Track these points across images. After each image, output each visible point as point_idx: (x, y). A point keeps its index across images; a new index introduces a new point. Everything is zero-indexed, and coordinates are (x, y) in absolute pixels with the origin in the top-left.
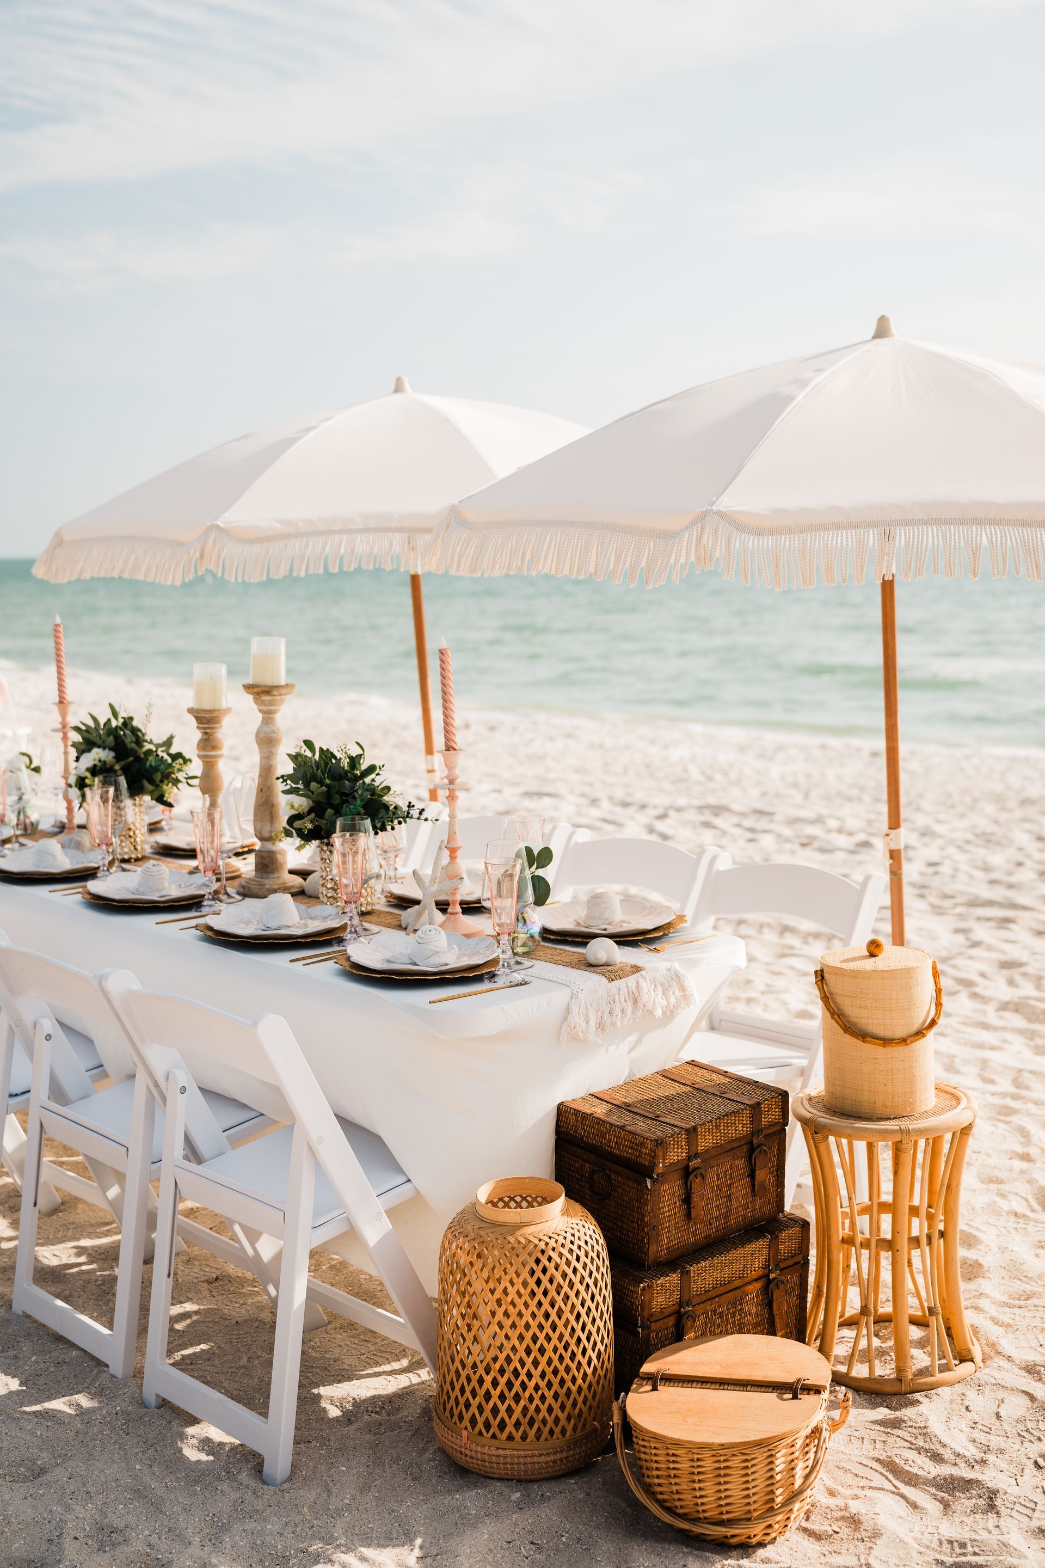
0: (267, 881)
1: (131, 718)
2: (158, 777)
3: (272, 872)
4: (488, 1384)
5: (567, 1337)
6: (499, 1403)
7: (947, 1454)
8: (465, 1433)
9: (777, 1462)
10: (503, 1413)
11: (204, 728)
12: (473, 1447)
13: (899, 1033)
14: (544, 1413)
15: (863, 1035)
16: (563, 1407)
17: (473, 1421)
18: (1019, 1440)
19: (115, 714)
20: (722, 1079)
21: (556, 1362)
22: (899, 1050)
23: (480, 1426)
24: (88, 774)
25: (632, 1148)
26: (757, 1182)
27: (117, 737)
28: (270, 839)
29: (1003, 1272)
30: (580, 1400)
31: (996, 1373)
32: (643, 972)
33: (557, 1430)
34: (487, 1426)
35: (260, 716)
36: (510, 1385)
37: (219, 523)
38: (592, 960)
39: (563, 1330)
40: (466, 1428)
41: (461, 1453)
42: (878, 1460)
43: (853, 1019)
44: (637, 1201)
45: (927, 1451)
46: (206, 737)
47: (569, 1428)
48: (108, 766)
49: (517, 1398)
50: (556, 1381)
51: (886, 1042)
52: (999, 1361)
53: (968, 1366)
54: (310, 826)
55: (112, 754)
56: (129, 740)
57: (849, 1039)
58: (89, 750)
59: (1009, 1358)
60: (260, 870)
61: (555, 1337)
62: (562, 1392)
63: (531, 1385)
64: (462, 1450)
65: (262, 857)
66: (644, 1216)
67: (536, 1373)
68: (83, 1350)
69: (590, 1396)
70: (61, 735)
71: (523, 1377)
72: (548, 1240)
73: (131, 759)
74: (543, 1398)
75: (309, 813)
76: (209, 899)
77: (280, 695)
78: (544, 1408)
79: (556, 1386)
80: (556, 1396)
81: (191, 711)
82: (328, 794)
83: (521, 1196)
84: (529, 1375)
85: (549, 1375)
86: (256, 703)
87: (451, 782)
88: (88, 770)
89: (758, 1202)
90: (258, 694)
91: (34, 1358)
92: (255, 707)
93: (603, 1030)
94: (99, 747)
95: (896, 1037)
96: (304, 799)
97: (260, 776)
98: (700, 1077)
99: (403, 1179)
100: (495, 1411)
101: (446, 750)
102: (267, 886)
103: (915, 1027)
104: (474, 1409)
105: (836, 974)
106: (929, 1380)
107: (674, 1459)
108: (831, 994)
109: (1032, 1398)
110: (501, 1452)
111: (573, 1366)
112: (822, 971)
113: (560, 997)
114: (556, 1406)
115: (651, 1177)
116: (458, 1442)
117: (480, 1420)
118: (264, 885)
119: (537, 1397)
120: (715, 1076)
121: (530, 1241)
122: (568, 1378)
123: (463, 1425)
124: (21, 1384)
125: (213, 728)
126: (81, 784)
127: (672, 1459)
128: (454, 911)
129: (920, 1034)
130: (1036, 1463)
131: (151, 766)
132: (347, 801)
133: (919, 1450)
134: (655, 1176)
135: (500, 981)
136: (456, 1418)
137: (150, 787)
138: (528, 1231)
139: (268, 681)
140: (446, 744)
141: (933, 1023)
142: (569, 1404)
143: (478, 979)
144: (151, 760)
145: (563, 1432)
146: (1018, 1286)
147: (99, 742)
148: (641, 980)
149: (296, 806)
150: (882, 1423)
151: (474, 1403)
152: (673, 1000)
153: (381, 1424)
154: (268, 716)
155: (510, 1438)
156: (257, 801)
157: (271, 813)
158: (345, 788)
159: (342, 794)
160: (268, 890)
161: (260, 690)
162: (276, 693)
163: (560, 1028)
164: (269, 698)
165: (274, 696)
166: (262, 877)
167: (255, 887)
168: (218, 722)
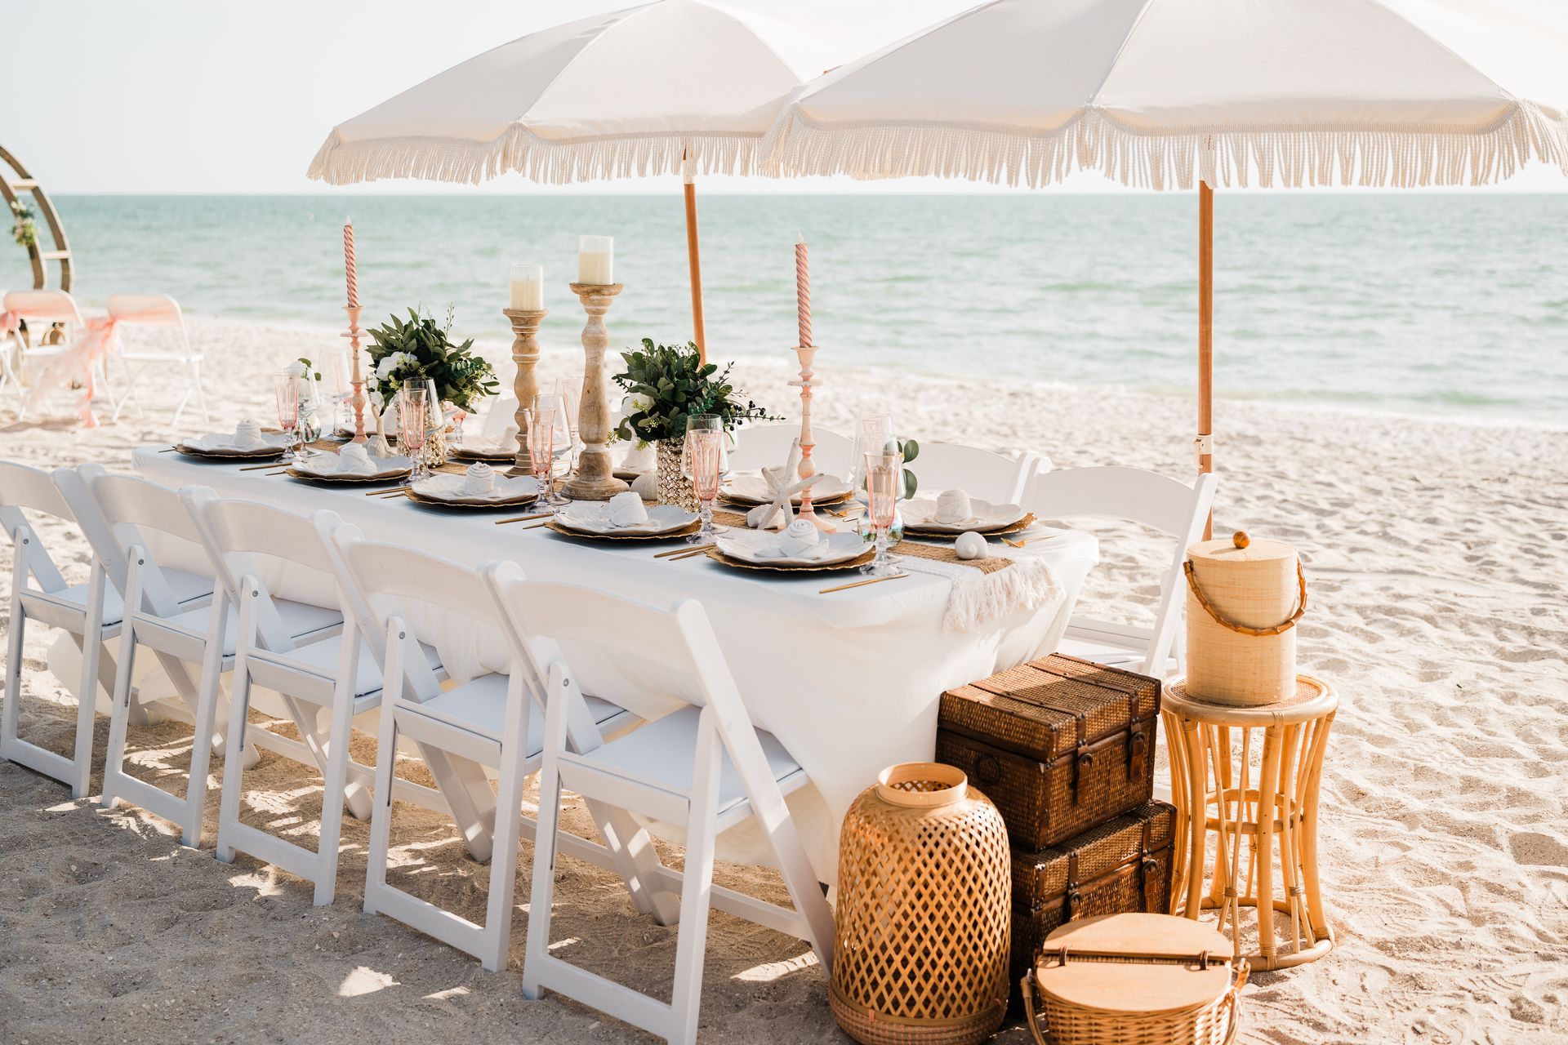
0: (592, 484)
1: (432, 322)
2: (461, 382)
3: (599, 475)
4: (897, 964)
5: (976, 916)
6: (908, 982)
7: (1330, 1024)
8: (871, 1013)
9: (1197, 1028)
10: (912, 991)
11: (522, 330)
12: (881, 1025)
13: (1269, 622)
14: (952, 990)
15: (1235, 625)
16: (970, 985)
17: (881, 1001)
18: (1388, 1010)
20: (1091, 670)
21: (965, 941)
22: (1270, 639)
23: (888, 1004)
24: (392, 378)
25: (1024, 734)
26: (1132, 768)
27: (419, 341)
28: (598, 441)
29: (1331, 859)
30: (986, 977)
31: (1350, 950)
32: (1014, 565)
33: (965, 1007)
34: (896, 1004)
35: (586, 317)
36: (920, 964)
37: (521, 121)
38: (962, 554)
39: (972, 909)
40: (873, 1008)
41: (867, 1032)
42: (1262, 1031)
43: (1225, 610)
44: (1029, 785)
45: (1308, 1021)
46: (523, 338)
47: (975, 1005)
48: (413, 370)
49: (927, 976)
50: (964, 959)
51: (1257, 631)
52: (1350, 939)
53: (1324, 946)
54: (654, 425)
55: (415, 358)
56: (432, 343)
57: (1220, 628)
58: (389, 354)
59: (1360, 936)
60: (584, 473)
61: (965, 916)
62: (970, 970)
63: (941, 963)
64: (869, 1029)
65: (588, 459)
66: (1035, 800)
67: (946, 952)
68: (449, 946)
69: (994, 974)
70: (351, 340)
71: (933, 955)
72: (958, 822)
73: (437, 362)
74: (952, 976)
75: (651, 412)
76: (541, 501)
77: (609, 295)
78: (952, 985)
79: (964, 964)
80: (964, 974)
81: (506, 312)
82: (674, 392)
83: (911, 782)
84: (940, 955)
85: (959, 954)
86: (584, 302)
87: (806, 379)
88: (391, 373)
89: (1133, 788)
90: (586, 293)
91: (400, 955)
92: (582, 307)
93: (981, 621)
94: (400, 351)
95: (1266, 626)
96: (647, 397)
97: (586, 377)
98: (1070, 668)
99: (796, 768)
100: (904, 989)
101: (801, 347)
102: (594, 490)
103: (1283, 617)
104: (882, 988)
105: (1208, 565)
106: (1292, 957)
107: (1097, 1028)
108: (1200, 585)
109: (1391, 972)
110: (910, 1029)
111: (981, 944)
112: (1191, 562)
113: (941, 588)
114: (964, 983)
115: (1045, 762)
116: (864, 1021)
117: (888, 1000)
118: (588, 488)
119: (946, 974)
120: (1083, 666)
121: (940, 823)
122: (975, 956)
123: (869, 1005)
124: (394, 980)
125: (531, 330)
126: (386, 389)
127: (1094, 1028)
128: (807, 509)
129: (1288, 622)
130: (1414, 1029)
131: (456, 369)
132: (692, 399)
133: (1300, 1020)
134: (1048, 760)
135: (878, 574)
136: (861, 998)
137: (454, 392)
138: (938, 813)
139: (596, 280)
140: (801, 340)
141: (1300, 612)
142: (976, 981)
143: (856, 572)
144: (456, 364)
145: (970, 1008)
146: (1347, 872)
147: (401, 345)
148: (1013, 573)
149: (640, 404)
150: (1257, 997)
151: (882, 983)
152: (1042, 593)
153: (771, 1008)
154: (595, 315)
155: (919, 1015)
156: (582, 403)
157: (599, 415)
158: (689, 386)
159: (687, 393)
160: (596, 492)
161: (590, 289)
162: (606, 292)
163: (943, 619)
164: (598, 297)
165: (603, 295)
166: (588, 480)
167: (582, 489)
168: (534, 325)
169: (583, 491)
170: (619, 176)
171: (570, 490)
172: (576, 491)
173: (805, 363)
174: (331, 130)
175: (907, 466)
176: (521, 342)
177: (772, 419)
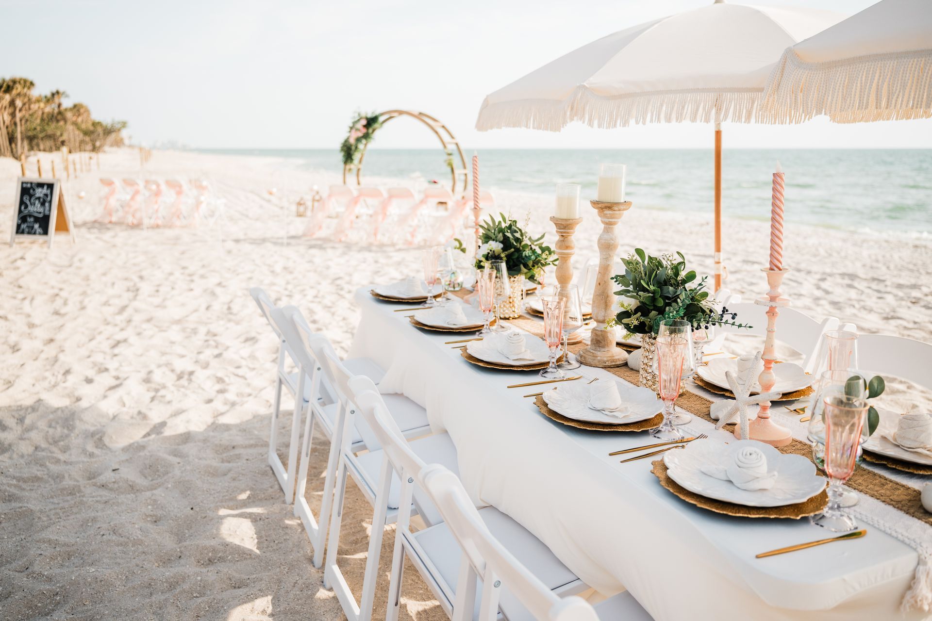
0: (599, 353)
1: (515, 222)
2: (530, 263)
3: (603, 347)
11: (561, 232)
19: (504, 219)
24: (483, 259)
27: (505, 235)
28: (604, 323)
35: (602, 226)
37: (585, 84)
46: (562, 239)
48: (496, 254)
54: (636, 323)
55: (501, 246)
58: (487, 242)
60: (594, 344)
65: (597, 335)
70: (474, 230)
73: (513, 250)
75: (636, 311)
76: (552, 367)
77: (619, 210)
81: (553, 219)
82: (654, 299)
86: (600, 216)
87: (773, 300)
88: (483, 256)
90: (602, 208)
92: (599, 219)
94: (494, 240)
96: (633, 299)
97: (599, 272)
101: (771, 269)
102: (599, 358)
118: (597, 357)
125: (568, 233)
126: (478, 265)
128: (764, 415)
131: (526, 256)
132: (669, 305)
137: (524, 270)
139: (609, 198)
140: (771, 262)
144: (527, 252)
147: (493, 237)
149: (625, 305)
154: (609, 226)
156: (595, 292)
157: (606, 302)
158: (669, 292)
159: (666, 298)
160: (599, 361)
161: (603, 205)
162: (616, 208)
163: (902, 597)
164: (610, 212)
165: (614, 210)
166: (595, 350)
167: (589, 357)
168: (572, 228)
169: (589, 359)
170: (651, 121)
171: (581, 356)
172: (585, 358)
173: (773, 285)
174: (485, 97)
175: (872, 402)
176: (561, 241)
177: (740, 326)
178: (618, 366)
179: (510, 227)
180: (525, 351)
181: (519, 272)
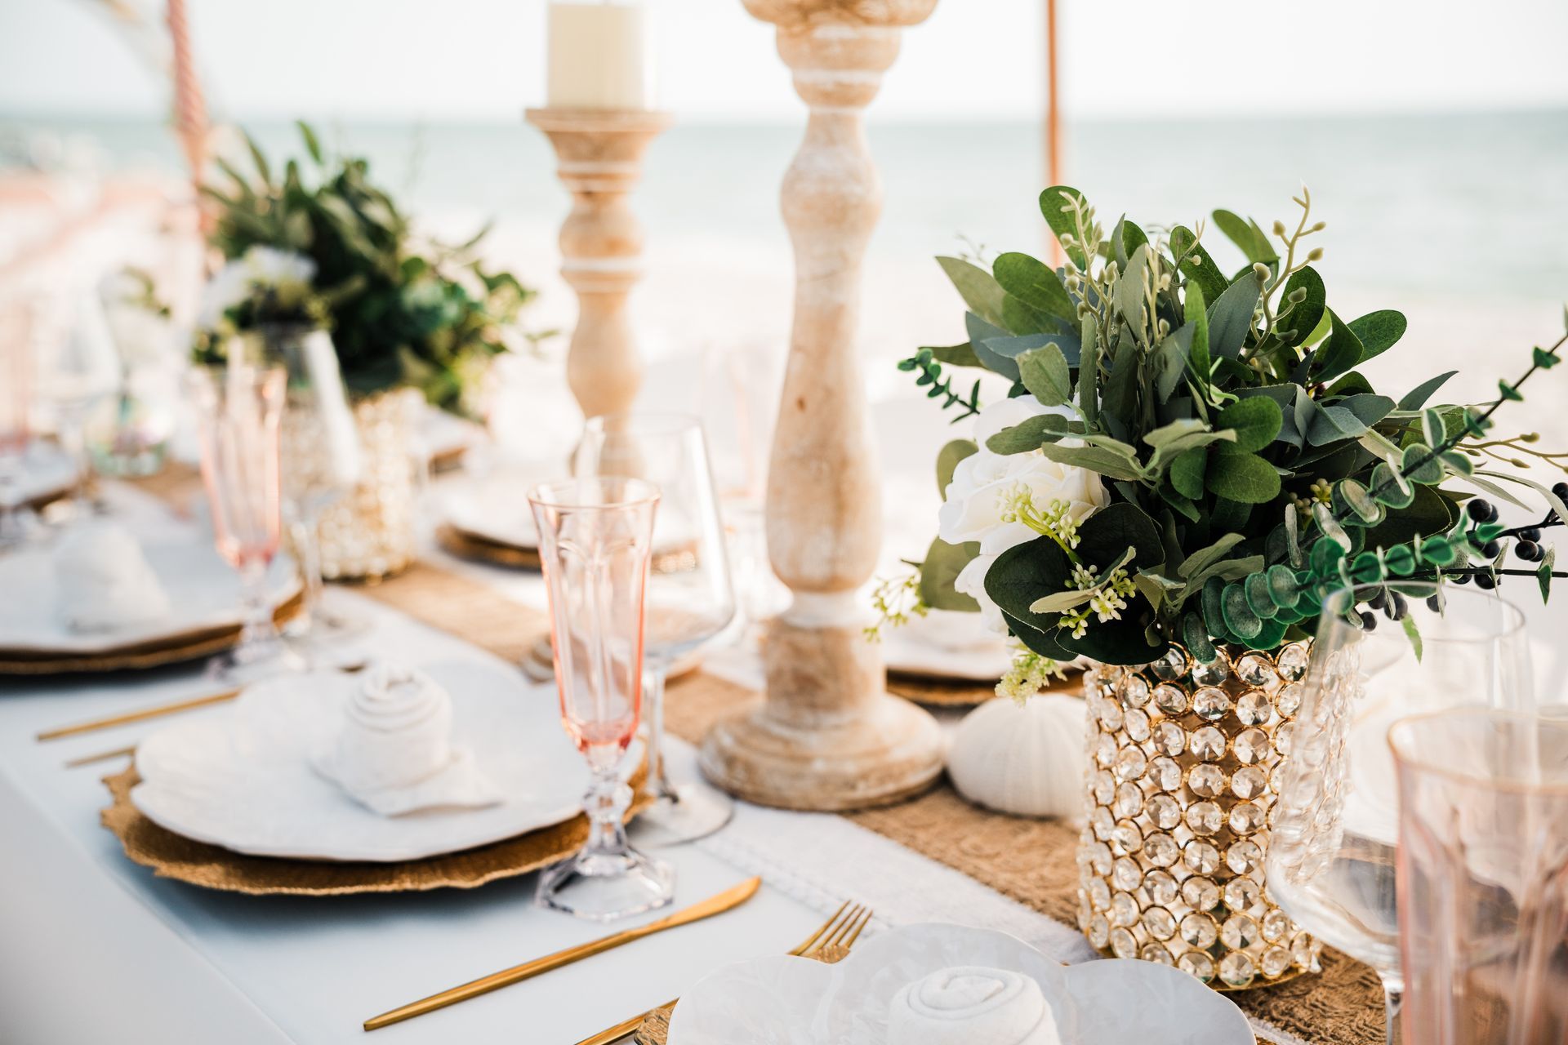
0: (813, 742)
1: (361, 165)
2: (441, 339)
3: (832, 707)
11: (582, 176)
19: (314, 149)
27: (321, 222)
28: (832, 585)
35: (799, 112)
46: (585, 206)
48: (287, 303)
58: (240, 255)
60: (787, 695)
65: (798, 652)
76: (601, 848)
86: (790, 58)
94: (269, 244)
97: (796, 348)
102: (819, 766)
118: (806, 760)
125: (612, 176)
137: (414, 367)
144: (422, 292)
147: (268, 230)
154: (832, 108)
156: (781, 443)
158: (1290, 420)
159: (1277, 453)
160: (823, 781)
162: (877, 11)
164: (845, 30)
165: (868, 21)
166: (792, 725)
167: (771, 763)
168: (626, 155)
169: (773, 774)
171: (730, 761)
172: (749, 768)
176: (583, 217)
178: (911, 797)
179: (340, 187)
180: (454, 758)
181: (392, 378)
